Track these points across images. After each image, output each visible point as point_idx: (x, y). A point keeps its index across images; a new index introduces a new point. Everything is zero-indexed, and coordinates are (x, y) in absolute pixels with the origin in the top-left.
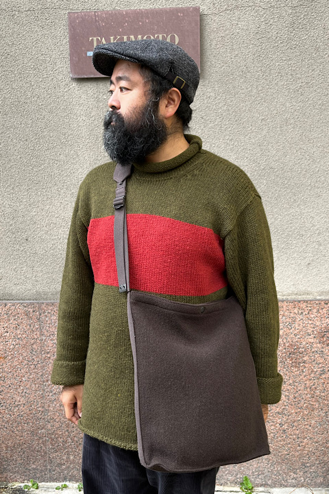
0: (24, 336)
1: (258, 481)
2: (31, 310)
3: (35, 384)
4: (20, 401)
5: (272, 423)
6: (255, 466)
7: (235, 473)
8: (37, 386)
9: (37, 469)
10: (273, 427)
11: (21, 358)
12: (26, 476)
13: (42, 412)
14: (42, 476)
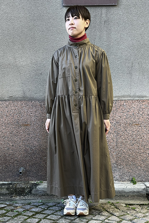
0: (39, 115)
1: (139, 179)
2: (43, 104)
3: (43, 137)
4: (36, 144)
5: (145, 153)
6: (138, 172)
7: (129, 176)
8: (44, 137)
9: (42, 175)
10: (145, 155)
11: (37, 125)
12: (37, 178)
13: (46, 149)
14: (44, 178)
